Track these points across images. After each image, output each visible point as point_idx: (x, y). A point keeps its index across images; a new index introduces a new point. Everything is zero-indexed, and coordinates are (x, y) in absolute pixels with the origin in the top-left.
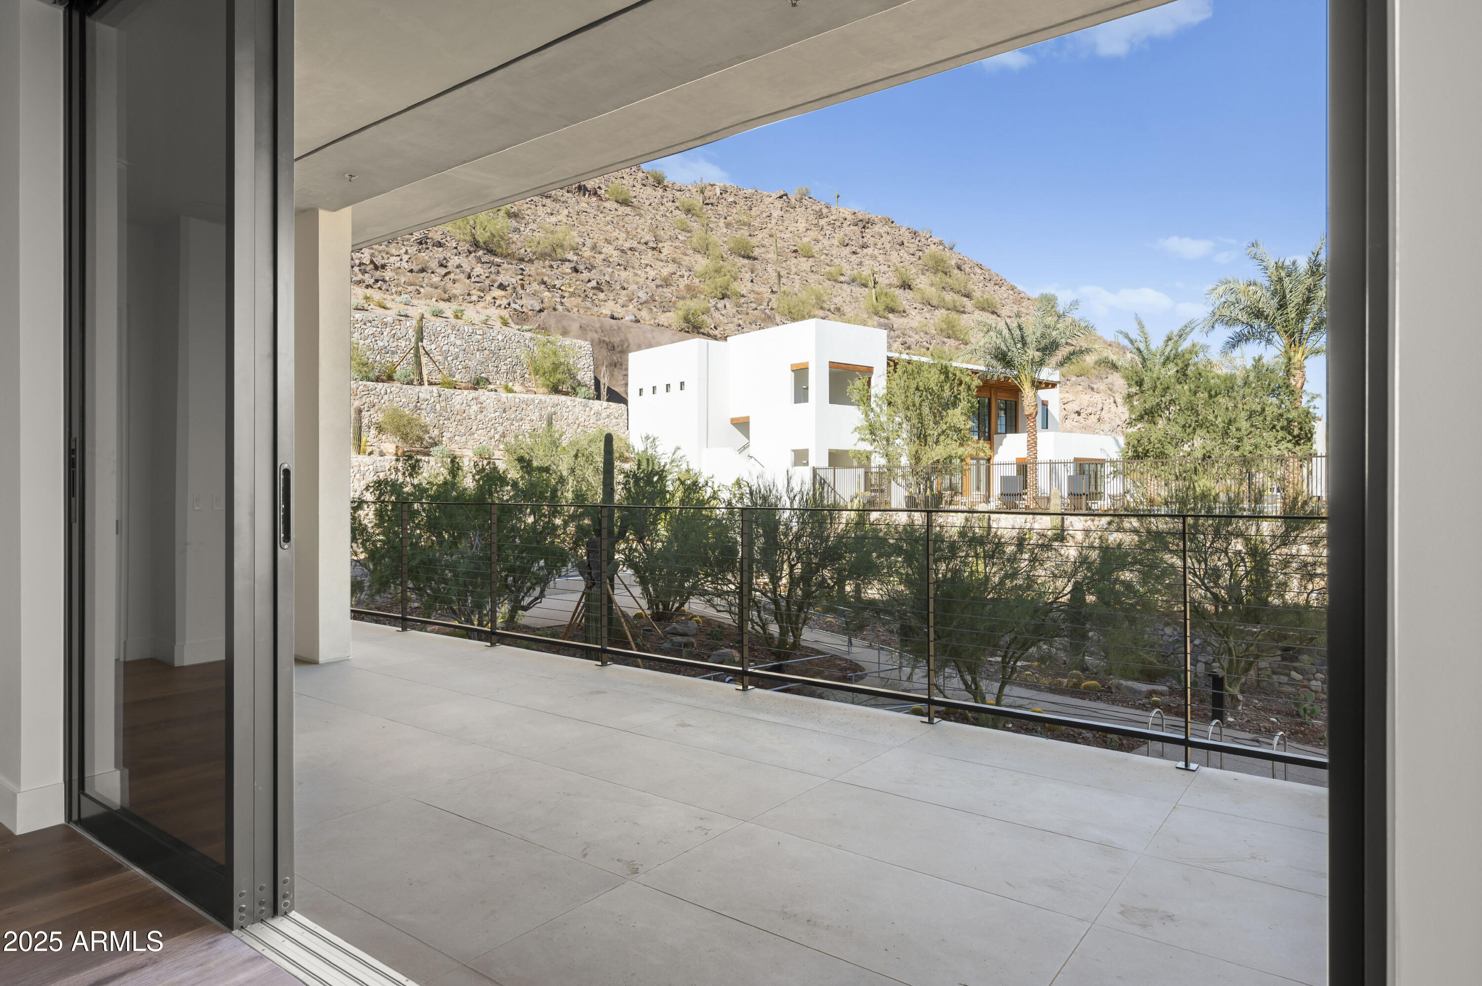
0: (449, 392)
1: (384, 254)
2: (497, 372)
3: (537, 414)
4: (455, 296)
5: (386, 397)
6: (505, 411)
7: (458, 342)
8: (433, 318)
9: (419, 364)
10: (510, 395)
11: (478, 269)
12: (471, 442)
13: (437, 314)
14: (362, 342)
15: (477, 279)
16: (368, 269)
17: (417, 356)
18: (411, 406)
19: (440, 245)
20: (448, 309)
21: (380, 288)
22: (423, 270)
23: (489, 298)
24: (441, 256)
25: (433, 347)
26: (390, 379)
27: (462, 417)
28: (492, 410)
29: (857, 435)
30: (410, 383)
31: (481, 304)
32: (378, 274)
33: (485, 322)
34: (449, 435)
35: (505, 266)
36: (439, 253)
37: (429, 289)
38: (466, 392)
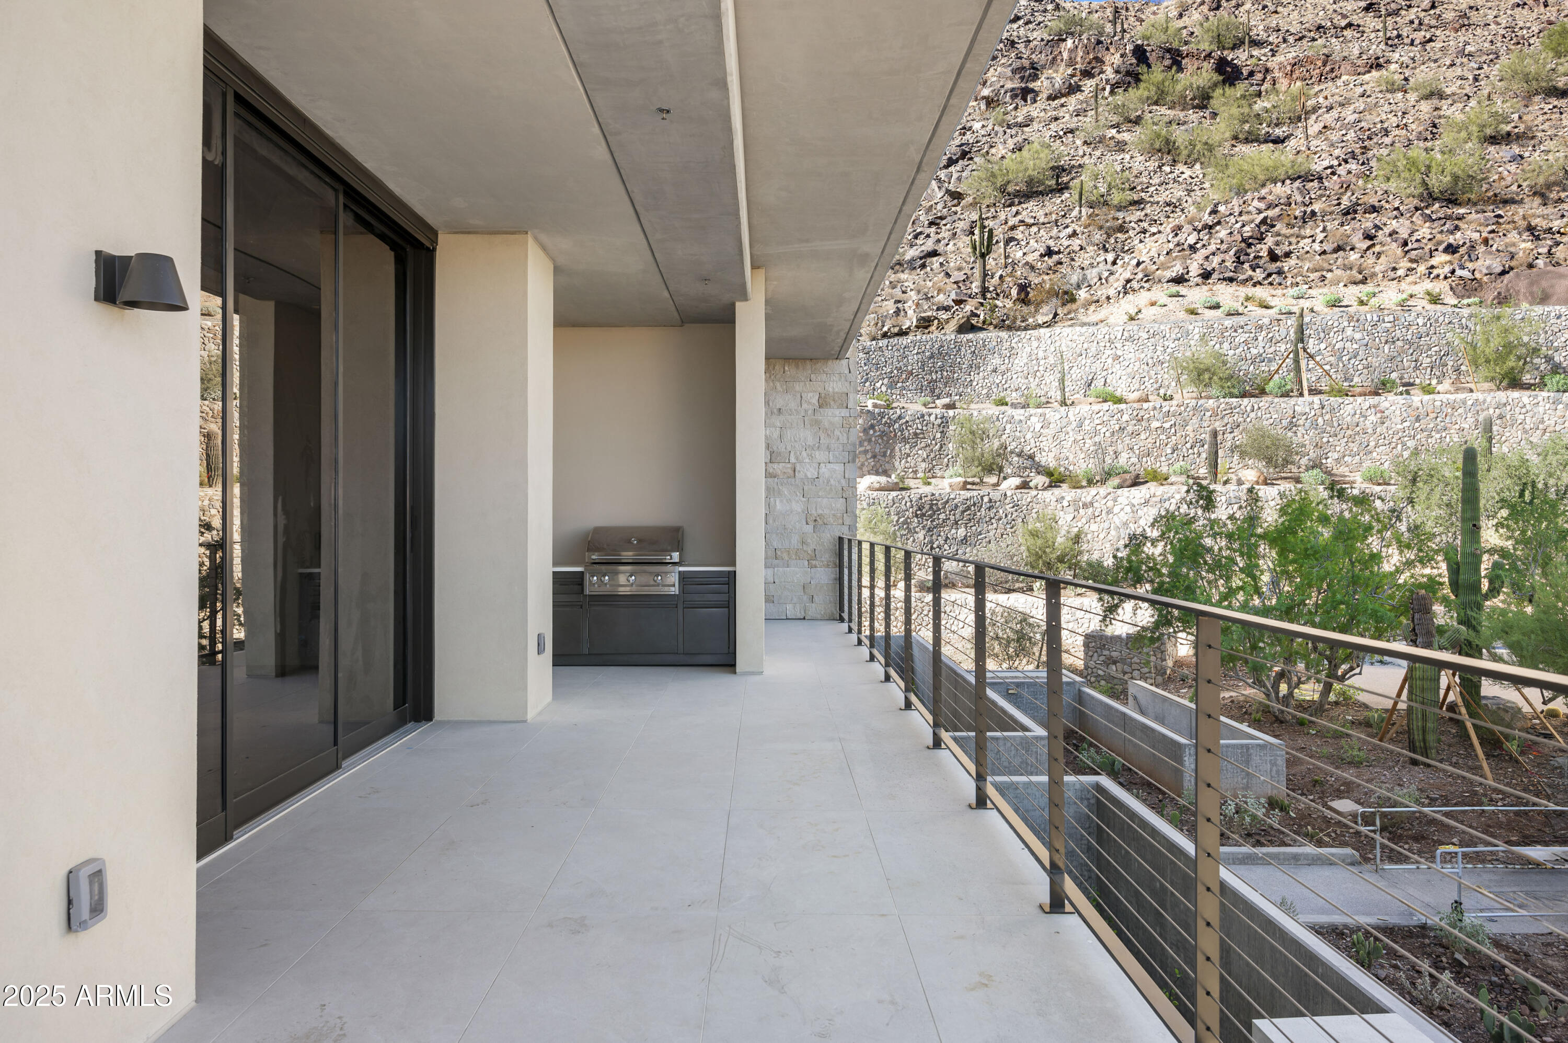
0: (1334, 401)
1: (1293, 240)
2: (1416, 368)
3: (1471, 420)
4: (1374, 275)
5: (1253, 415)
6: (1418, 419)
7: (1358, 336)
8: (1326, 310)
9: (1298, 369)
10: (1426, 398)
11: (1425, 231)
12: (1366, 465)
13: (1335, 304)
14: (1231, 352)
15: (1416, 245)
16: (1261, 262)
17: (1297, 361)
18: (1285, 423)
19: (1374, 209)
20: (1351, 294)
21: (1271, 284)
22: (1339, 249)
23: (1422, 269)
24: (1369, 225)
25: (1323, 346)
26: (1263, 392)
27: (1354, 431)
28: (1399, 420)
30: (1286, 395)
31: (1409, 279)
32: (1273, 267)
33: (1401, 304)
34: (1336, 456)
35: (1474, 216)
36: (1368, 221)
37: (1339, 272)
38: (1360, 399)
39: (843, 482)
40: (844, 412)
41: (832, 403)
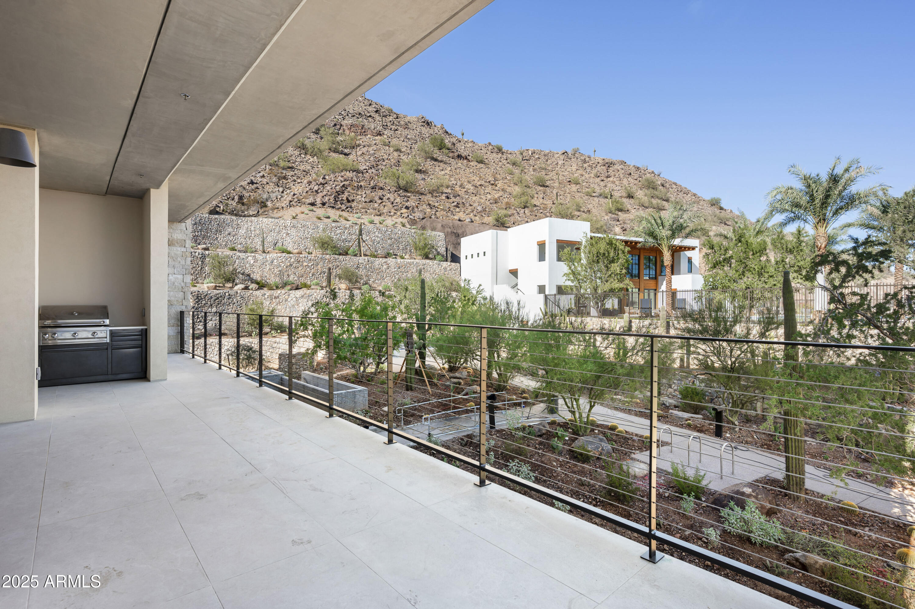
0: (372, 259)
1: (355, 195)
2: (398, 249)
3: (415, 269)
4: (383, 213)
5: (343, 262)
6: (399, 268)
7: (380, 235)
8: (369, 224)
9: (359, 246)
10: (402, 260)
11: (398, 200)
12: (383, 283)
13: (372, 222)
14: (335, 237)
15: (396, 204)
16: (344, 202)
17: (359, 243)
18: (355, 266)
19: (382, 189)
20: (377, 219)
21: (348, 211)
22: (371, 201)
23: (399, 213)
24: (381, 194)
25: (368, 238)
26: (347, 254)
27: (379, 271)
28: (393, 268)
29: (565, 278)
30: (355, 255)
31: (395, 217)
32: (349, 204)
33: (393, 225)
34: (373, 280)
35: (412, 197)
36: (380, 193)
37: (372, 210)
38: (381, 259)
39: (183, 284)
40: (183, 249)
41: (176, 244)
